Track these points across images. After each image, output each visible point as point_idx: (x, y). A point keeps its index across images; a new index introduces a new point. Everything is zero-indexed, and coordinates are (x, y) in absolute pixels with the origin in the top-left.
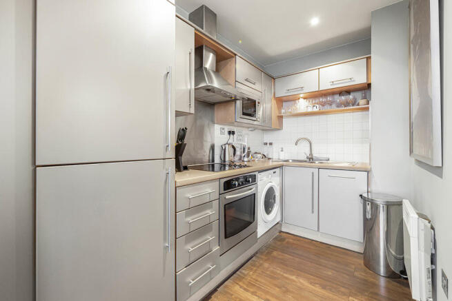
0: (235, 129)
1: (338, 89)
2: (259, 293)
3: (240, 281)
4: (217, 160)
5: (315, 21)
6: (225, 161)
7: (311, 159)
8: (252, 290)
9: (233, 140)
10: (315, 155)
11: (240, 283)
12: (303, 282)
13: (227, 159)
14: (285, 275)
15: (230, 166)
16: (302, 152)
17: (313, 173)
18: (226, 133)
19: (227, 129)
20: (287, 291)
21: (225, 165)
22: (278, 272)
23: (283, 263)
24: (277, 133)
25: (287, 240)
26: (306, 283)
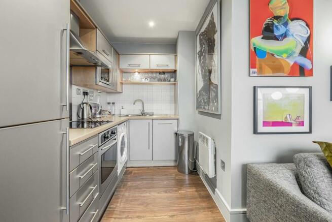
0: (88, 91)
1: (159, 70)
2: (130, 215)
3: (112, 214)
4: (75, 118)
5: (152, 24)
6: (83, 119)
7: (143, 114)
8: (124, 216)
9: (87, 99)
10: (146, 111)
11: (114, 216)
12: (154, 194)
13: (85, 117)
14: (142, 195)
15: (89, 122)
16: (137, 109)
17: (149, 123)
18: (82, 93)
19: (82, 89)
20: (148, 204)
21: (83, 123)
22: (137, 195)
23: (137, 188)
24: (118, 95)
25: (133, 172)
26: (156, 194)
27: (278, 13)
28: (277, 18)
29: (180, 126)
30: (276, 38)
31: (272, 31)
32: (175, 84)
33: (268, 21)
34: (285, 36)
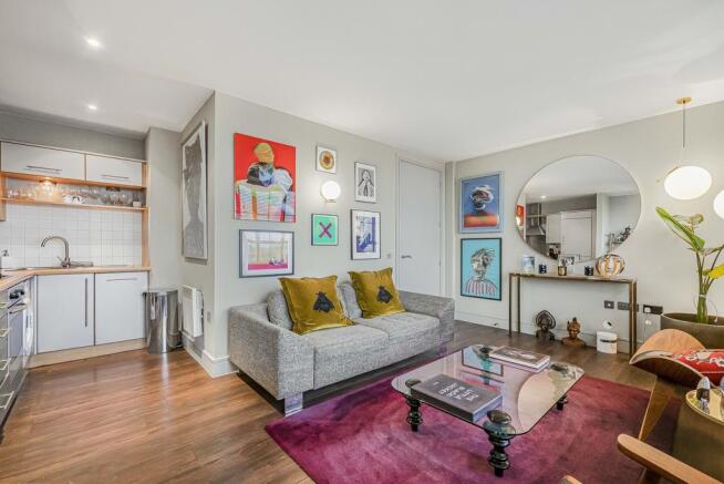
7: (66, 264)
10: (73, 259)
17: (86, 281)
27: (263, 159)
28: (262, 164)
29: (152, 282)
30: (260, 184)
31: (258, 177)
32: (143, 211)
33: (253, 166)
34: (269, 182)
